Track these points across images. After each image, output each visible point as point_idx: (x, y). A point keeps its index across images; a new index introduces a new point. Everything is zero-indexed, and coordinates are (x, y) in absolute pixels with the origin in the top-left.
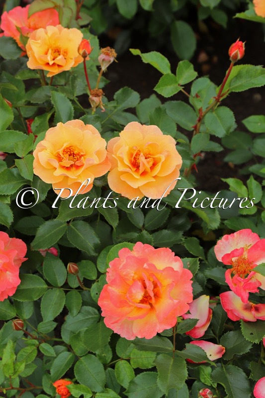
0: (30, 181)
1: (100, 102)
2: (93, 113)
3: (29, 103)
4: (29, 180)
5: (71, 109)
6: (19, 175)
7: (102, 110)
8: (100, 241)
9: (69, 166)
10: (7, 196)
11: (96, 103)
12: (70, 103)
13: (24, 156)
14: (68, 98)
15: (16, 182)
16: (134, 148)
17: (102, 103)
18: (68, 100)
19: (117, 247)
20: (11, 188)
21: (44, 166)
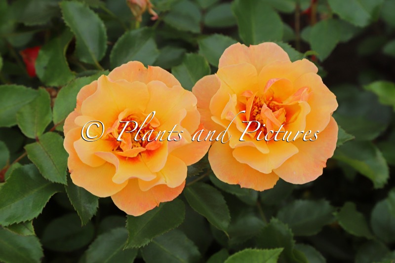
0: (63, 185)
1: (148, 4)
2: (138, 25)
3: (21, 28)
4: (60, 184)
5: (99, 27)
6: (39, 175)
7: (152, 16)
8: (200, 250)
9: (135, 155)
10: (27, 222)
11: (141, 8)
12: (96, 17)
13: (38, 134)
14: (91, 8)
15: (36, 190)
16: (246, 95)
17: (151, 5)
18: (92, 12)
19: (233, 259)
20: (31, 205)
21: (89, 164)
